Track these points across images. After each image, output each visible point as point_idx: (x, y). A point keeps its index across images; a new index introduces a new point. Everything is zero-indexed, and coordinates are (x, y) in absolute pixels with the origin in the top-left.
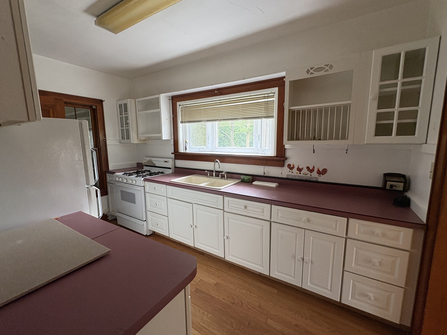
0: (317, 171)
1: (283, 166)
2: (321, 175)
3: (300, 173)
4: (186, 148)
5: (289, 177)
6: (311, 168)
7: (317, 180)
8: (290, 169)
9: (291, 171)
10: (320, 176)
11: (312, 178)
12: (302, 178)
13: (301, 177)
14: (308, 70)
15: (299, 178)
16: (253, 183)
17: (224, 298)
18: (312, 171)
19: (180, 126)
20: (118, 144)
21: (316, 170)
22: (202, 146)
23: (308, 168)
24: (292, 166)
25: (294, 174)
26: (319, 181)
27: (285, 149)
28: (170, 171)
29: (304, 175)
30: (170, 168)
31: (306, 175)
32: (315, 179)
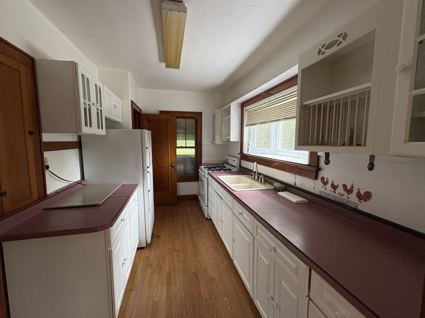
0: (357, 194)
1: (316, 178)
2: (363, 200)
3: (335, 192)
4: (248, 149)
5: (322, 194)
6: (349, 188)
7: (357, 208)
8: (323, 184)
9: (324, 186)
10: (361, 202)
11: (349, 202)
12: (337, 199)
13: (336, 197)
14: (320, 49)
15: (333, 198)
16: (278, 193)
17: (205, 291)
18: (350, 191)
19: (246, 129)
20: (210, 144)
21: (355, 191)
22: (263, 148)
23: (345, 186)
24: (325, 180)
25: (328, 192)
26: (359, 209)
27: (319, 156)
28: (234, 170)
29: (339, 196)
30: (236, 167)
31: (341, 197)
32: (354, 205)
